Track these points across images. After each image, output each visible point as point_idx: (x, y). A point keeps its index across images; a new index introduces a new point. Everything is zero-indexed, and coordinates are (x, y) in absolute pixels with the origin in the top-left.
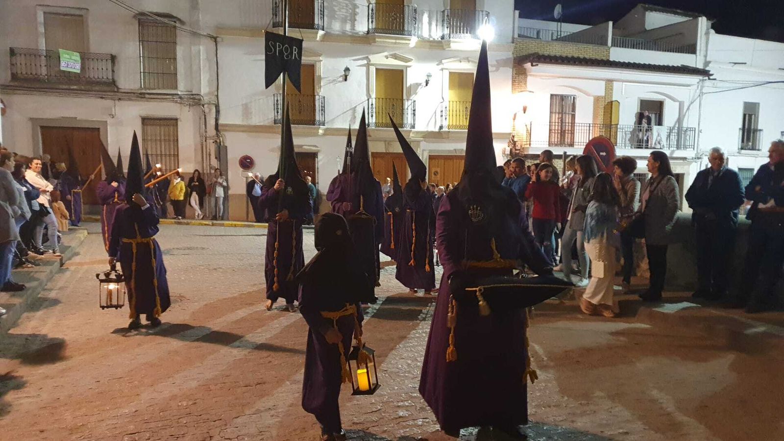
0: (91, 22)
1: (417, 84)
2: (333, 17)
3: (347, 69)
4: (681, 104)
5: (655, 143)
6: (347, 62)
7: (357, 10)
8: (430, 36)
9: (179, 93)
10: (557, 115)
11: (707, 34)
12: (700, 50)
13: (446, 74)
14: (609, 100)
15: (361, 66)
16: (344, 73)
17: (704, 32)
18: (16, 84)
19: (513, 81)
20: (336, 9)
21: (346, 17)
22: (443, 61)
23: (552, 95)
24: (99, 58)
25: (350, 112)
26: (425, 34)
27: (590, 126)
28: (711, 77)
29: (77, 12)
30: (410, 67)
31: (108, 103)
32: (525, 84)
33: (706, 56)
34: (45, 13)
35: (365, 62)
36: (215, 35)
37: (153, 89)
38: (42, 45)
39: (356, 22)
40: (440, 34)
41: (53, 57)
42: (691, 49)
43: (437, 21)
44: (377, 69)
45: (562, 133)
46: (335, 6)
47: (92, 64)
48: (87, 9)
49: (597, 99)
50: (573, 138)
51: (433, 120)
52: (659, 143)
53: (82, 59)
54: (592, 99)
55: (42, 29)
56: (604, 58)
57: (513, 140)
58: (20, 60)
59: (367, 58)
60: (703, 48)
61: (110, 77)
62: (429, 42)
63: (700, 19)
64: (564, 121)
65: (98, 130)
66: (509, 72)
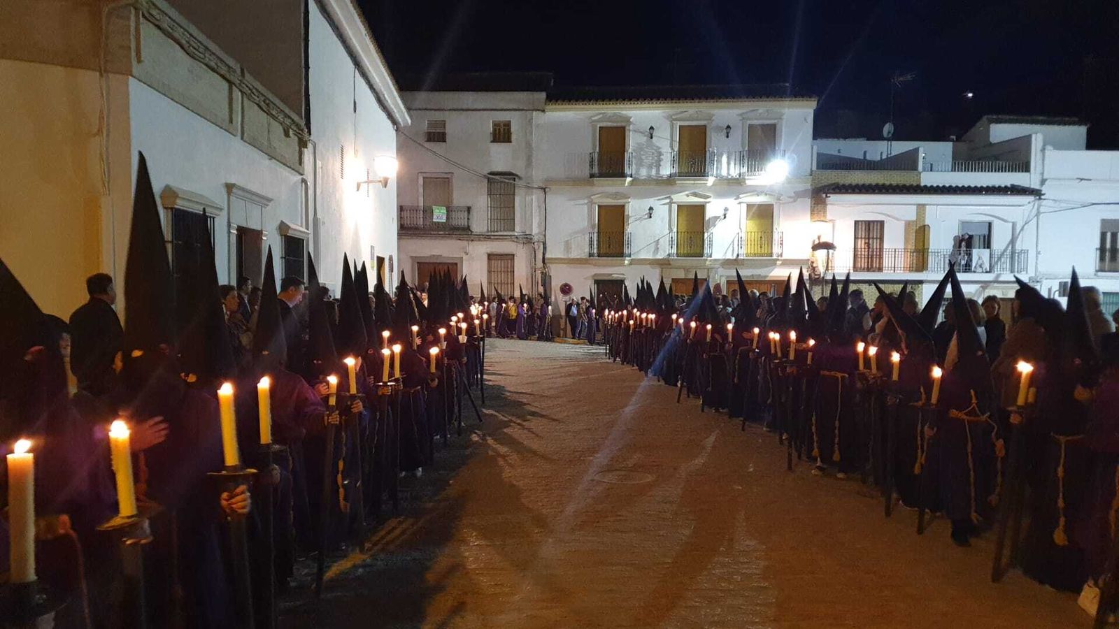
0: (456, 183)
1: (715, 217)
2: (640, 164)
3: (651, 209)
4: (1014, 225)
5: (975, 267)
6: (651, 202)
7: (662, 157)
8: (728, 174)
9: (516, 234)
10: (863, 240)
11: (1043, 150)
12: (1035, 167)
13: (744, 207)
14: (921, 224)
15: (664, 204)
16: (648, 211)
17: (1039, 150)
18: (404, 232)
19: (812, 211)
20: (643, 157)
21: (653, 163)
22: (741, 196)
23: (856, 223)
24: (459, 209)
25: (653, 246)
26: (724, 173)
27: (895, 251)
28: (1043, 197)
29: (446, 176)
30: (708, 202)
31: (465, 243)
32: (825, 211)
33: (1042, 174)
34: (424, 178)
35: (668, 201)
36: (544, 187)
37: (497, 231)
38: (421, 204)
39: (661, 168)
40: (738, 172)
41: (428, 212)
42: (1025, 167)
43: (735, 159)
44: (678, 206)
45: (870, 258)
46: (643, 155)
47: (453, 215)
48: (453, 173)
49: (908, 224)
50: (881, 263)
51: (731, 248)
52: (981, 266)
53: (448, 211)
54: (902, 224)
55: (421, 190)
56: (915, 184)
57: (812, 266)
58: (406, 214)
59: (669, 197)
60: (1039, 167)
61: (466, 224)
62: (727, 179)
63: (1034, 137)
64: (871, 246)
65: (456, 264)
66: (808, 202)
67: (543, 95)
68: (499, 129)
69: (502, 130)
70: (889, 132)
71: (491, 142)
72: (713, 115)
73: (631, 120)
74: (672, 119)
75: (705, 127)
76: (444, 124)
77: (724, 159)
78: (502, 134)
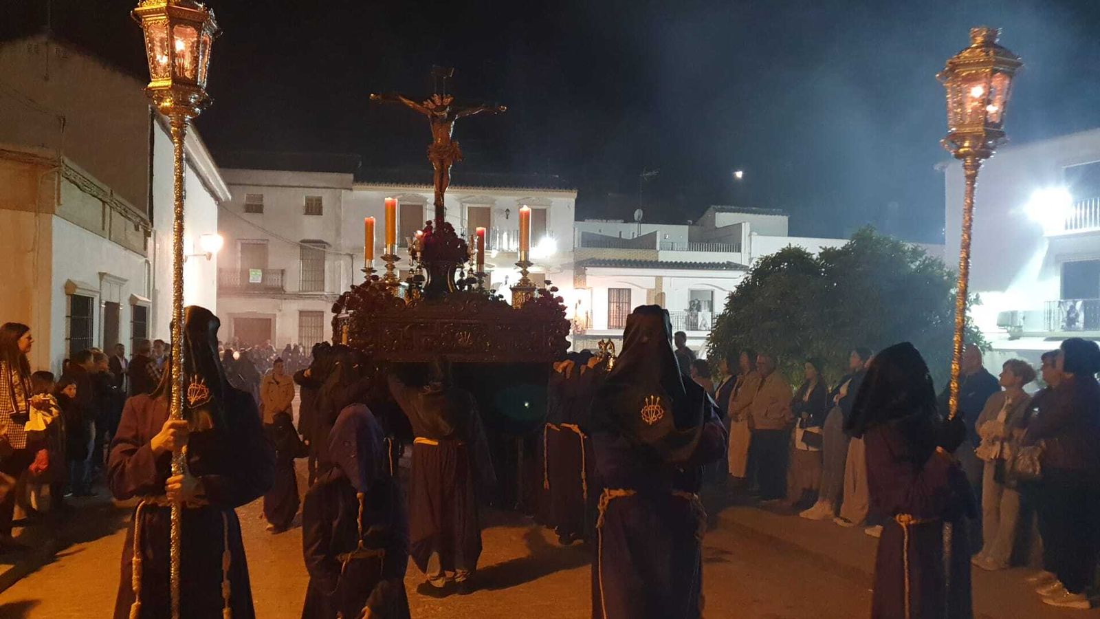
0: (271, 249)
5: (700, 326)
8: (509, 249)
9: (325, 294)
10: (615, 304)
11: (750, 235)
12: (745, 249)
14: (660, 292)
17: (747, 235)
18: (222, 291)
19: (575, 280)
23: (609, 289)
24: (274, 272)
26: (505, 247)
29: (262, 242)
30: (493, 271)
31: (279, 301)
32: (585, 281)
33: (750, 254)
34: (241, 244)
36: (352, 255)
37: (308, 292)
38: (239, 268)
41: (245, 274)
42: (738, 248)
43: (514, 237)
45: (620, 318)
47: (268, 277)
48: (268, 240)
49: (650, 291)
52: (704, 326)
53: (263, 274)
54: (646, 291)
55: (239, 255)
56: (654, 260)
58: (225, 276)
60: (748, 249)
61: (280, 284)
62: (508, 253)
63: (743, 224)
64: (621, 308)
65: (270, 320)
66: (571, 273)
67: (351, 176)
68: (312, 204)
69: (314, 205)
70: (639, 217)
71: (306, 214)
72: (495, 200)
73: (428, 200)
74: (462, 203)
75: (489, 209)
76: (261, 197)
77: (505, 236)
78: (314, 208)
